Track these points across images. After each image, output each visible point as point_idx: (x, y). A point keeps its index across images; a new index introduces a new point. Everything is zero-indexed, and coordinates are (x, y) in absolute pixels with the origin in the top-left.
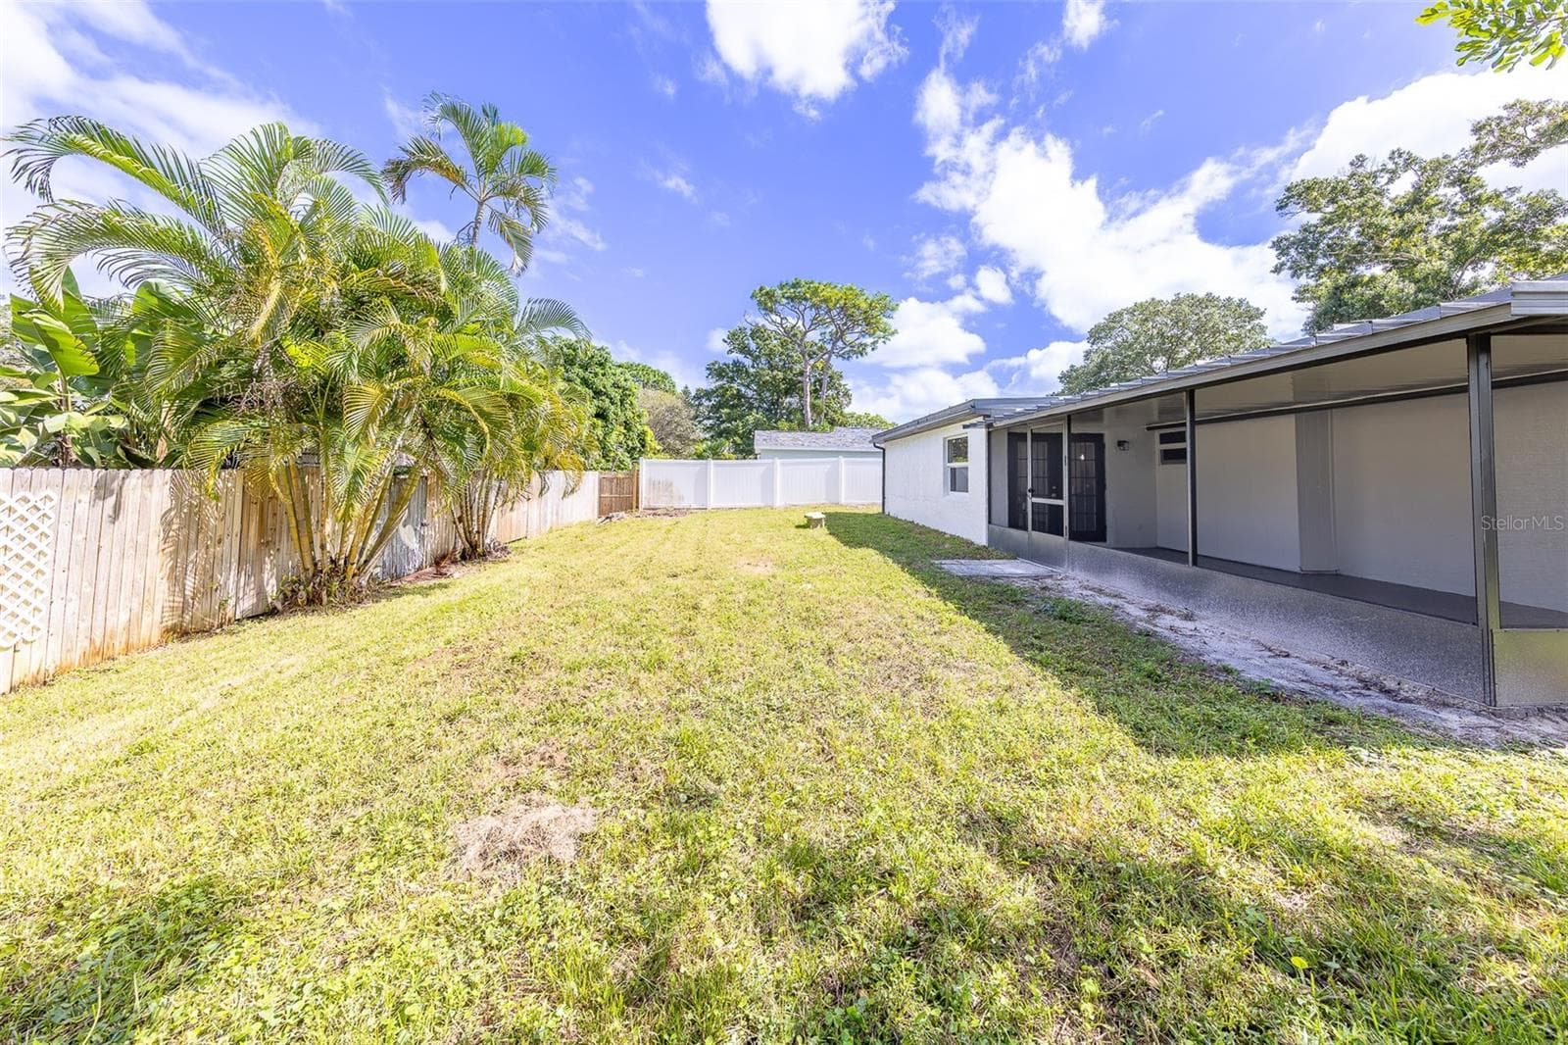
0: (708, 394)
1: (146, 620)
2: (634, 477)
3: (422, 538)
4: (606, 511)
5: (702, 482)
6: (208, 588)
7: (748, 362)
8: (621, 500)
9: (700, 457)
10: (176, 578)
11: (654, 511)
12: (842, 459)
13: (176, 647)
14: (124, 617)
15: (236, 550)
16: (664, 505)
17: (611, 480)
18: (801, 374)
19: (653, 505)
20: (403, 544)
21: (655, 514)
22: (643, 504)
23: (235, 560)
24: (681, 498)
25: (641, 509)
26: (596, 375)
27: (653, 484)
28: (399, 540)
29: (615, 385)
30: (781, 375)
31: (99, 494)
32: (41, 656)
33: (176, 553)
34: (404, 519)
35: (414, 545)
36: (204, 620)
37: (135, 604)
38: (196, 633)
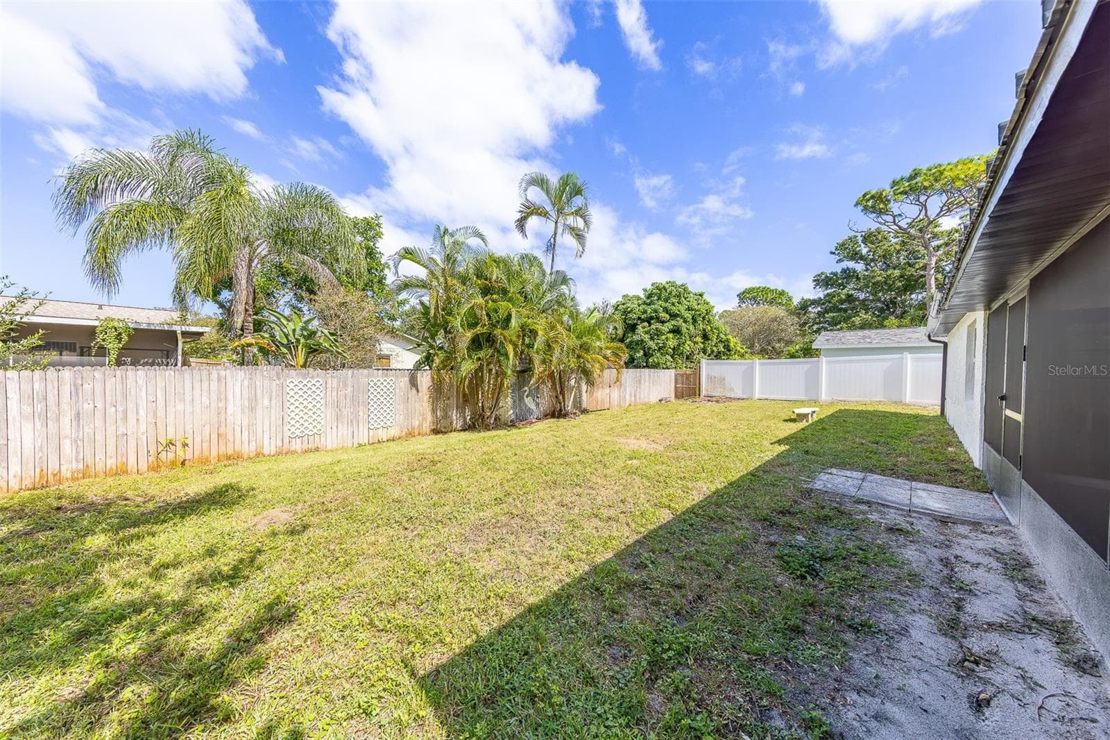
0: (815, 302)
1: (424, 425)
2: (697, 374)
3: (537, 405)
4: (679, 395)
5: (749, 378)
6: (446, 416)
7: (859, 267)
8: (689, 390)
9: (792, 356)
10: (434, 411)
11: (710, 398)
12: (909, 357)
13: (434, 437)
14: (417, 423)
15: (455, 402)
16: (718, 394)
17: (682, 375)
18: (924, 268)
19: (710, 394)
20: (526, 406)
21: (709, 401)
22: (704, 392)
23: (455, 406)
24: (732, 390)
25: (702, 396)
26: (673, 304)
27: (710, 378)
28: (525, 404)
29: (689, 309)
30: (897, 273)
31: (407, 379)
32: (394, 432)
33: (433, 402)
34: (526, 393)
35: (533, 407)
36: (445, 428)
37: (421, 419)
38: (442, 432)
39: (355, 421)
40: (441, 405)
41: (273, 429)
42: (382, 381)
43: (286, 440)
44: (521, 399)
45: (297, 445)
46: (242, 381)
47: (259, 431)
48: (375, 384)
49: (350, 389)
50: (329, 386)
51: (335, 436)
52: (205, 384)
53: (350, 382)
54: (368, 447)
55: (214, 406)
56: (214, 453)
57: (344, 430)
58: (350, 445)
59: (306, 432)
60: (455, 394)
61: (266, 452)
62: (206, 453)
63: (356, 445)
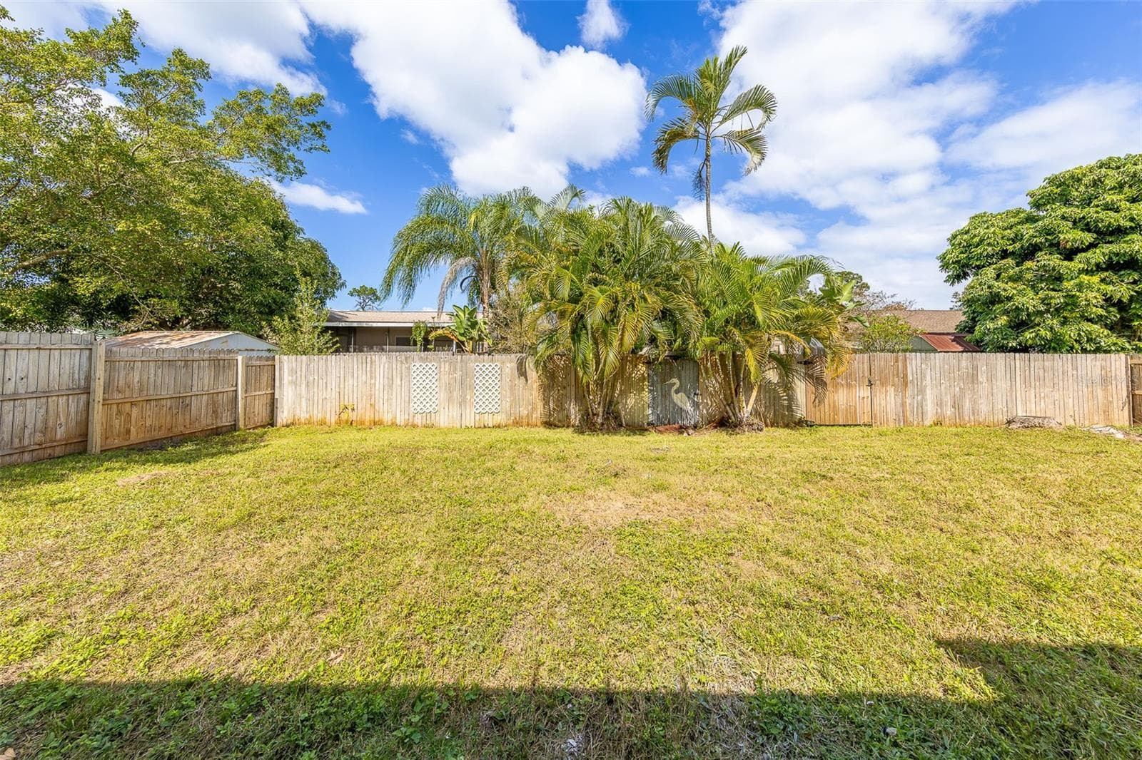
1: (535, 416)
3: (695, 405)
6: (561, 408)
10: (546, 401)
13: (544, 430)
14: (526, 412)
15: (573, 393)
20: (675, 405)
28: (672, 401)
31: (514, 365)
32: (500, 419)
33: (544, 391)
34: (675, 388)
35: (688, 407)
36: (560, 421)
37: (530, 407)
38: (555, 426)
39: (462, 403)
40: (554, 394)
41: (403, 404)
42: (487, 366)
43: (411, 415)
44: (666, 395)
45: (418, 420)
46: (385, 364)
47: (394, 404)
48: (481, 369)
49: (459, 373)
50: (442, 369)
51: (446, 417)
52: (364, 365)
53: (459, 365)
54: (475, 430)
55: (368, 381)
56: (368, 418)
57: (454, 411)
58: (459, 426)
59: (425, 409)
60: (573, 383)
61: (398, 423)
62: (363, 417)
63: (463, 427)
